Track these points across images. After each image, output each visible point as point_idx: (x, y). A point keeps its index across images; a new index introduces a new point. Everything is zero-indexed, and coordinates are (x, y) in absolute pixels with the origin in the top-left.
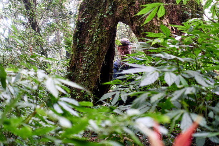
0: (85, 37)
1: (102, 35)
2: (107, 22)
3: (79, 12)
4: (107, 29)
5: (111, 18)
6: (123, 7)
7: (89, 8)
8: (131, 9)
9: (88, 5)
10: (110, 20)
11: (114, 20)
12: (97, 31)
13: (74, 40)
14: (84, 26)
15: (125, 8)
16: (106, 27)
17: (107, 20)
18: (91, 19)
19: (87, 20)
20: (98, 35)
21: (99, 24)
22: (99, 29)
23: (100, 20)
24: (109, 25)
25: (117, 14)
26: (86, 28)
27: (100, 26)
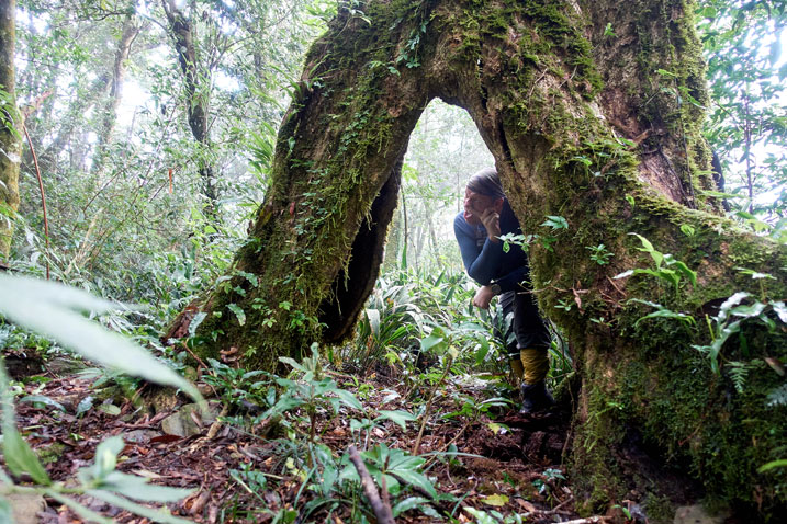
0: (316, 138)
1: (374, 132)
2: (395, 90)
3: (306, 64)
4: (392, 114)
5: (413, 80)
6: (463, 37)
7: (340, 49)
8: (487, 51)
9: (338, 42)
10: (407, 87)
11: (419, 88)
12: (359, 119)
13: (279, 144)
14: (317, 105)
15: (469, 43)
16: (389, 106)
17: (397, 85)
18: (342, 85)
19: (329, 86)
20: (359, 131)
21: (367, 97)
22: (366, 112)
23: (371, 84)
24: (403, 102)
25: (436, 66)
26: (322, 111)
27: (369, 102)
